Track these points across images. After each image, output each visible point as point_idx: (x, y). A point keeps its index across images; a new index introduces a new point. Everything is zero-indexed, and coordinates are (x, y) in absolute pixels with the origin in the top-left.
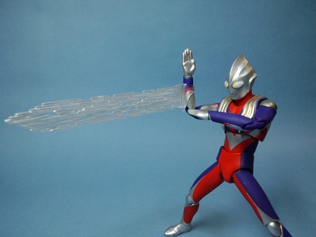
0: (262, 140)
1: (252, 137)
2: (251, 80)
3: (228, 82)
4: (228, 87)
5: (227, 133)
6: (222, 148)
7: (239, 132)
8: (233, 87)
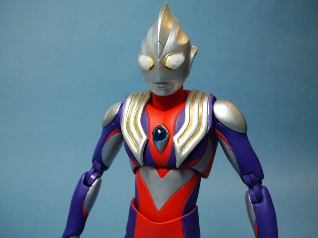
1: (197, 173)
4: (152, 67)
7: (178, 165)
8: (167, 65)
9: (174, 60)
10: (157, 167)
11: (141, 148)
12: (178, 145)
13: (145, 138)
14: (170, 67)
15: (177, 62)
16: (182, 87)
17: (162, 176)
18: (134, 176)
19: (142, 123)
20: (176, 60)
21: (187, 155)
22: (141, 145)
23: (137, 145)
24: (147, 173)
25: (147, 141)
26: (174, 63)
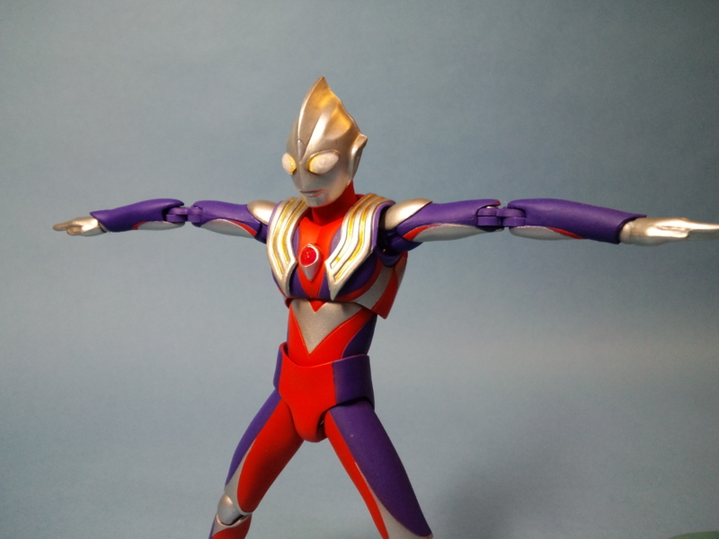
0: (385, 316)
1: (364, 309)
2: (354, 150)
3: (294, 156)
4: (295, 172)
5: (293, 304)
6: (285, 347)
7: (333, 296)
8: (311, 170)
9: (321, 162)
10: (311, 300)
11: (286, 275)
12: (331, 271)
13: (293, 261)
14: (316, 172)
15: (325, 163)
16: (351, 185)
17: (316, 309)
18: (287, 310)
19: (293, 240)
20: (323, 161)
21: (342, 283)
22: (288, 270)
23: (283, 270)
24: (298, 306)
25: (296, 266)
26: (321, 167)
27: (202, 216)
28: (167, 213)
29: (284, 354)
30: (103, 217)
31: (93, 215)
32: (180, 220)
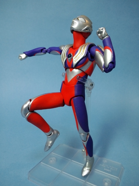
1: (83, 72)
7: (74, 66)
10: (70, 68)
11: (64, 61)
21: (76, 63)
25: (67, 59)
27: (51, 50)
28: (42, 50)
29: (63, 83)
30: (26, 53)
31: (24, 53)
32: (45, 52)
